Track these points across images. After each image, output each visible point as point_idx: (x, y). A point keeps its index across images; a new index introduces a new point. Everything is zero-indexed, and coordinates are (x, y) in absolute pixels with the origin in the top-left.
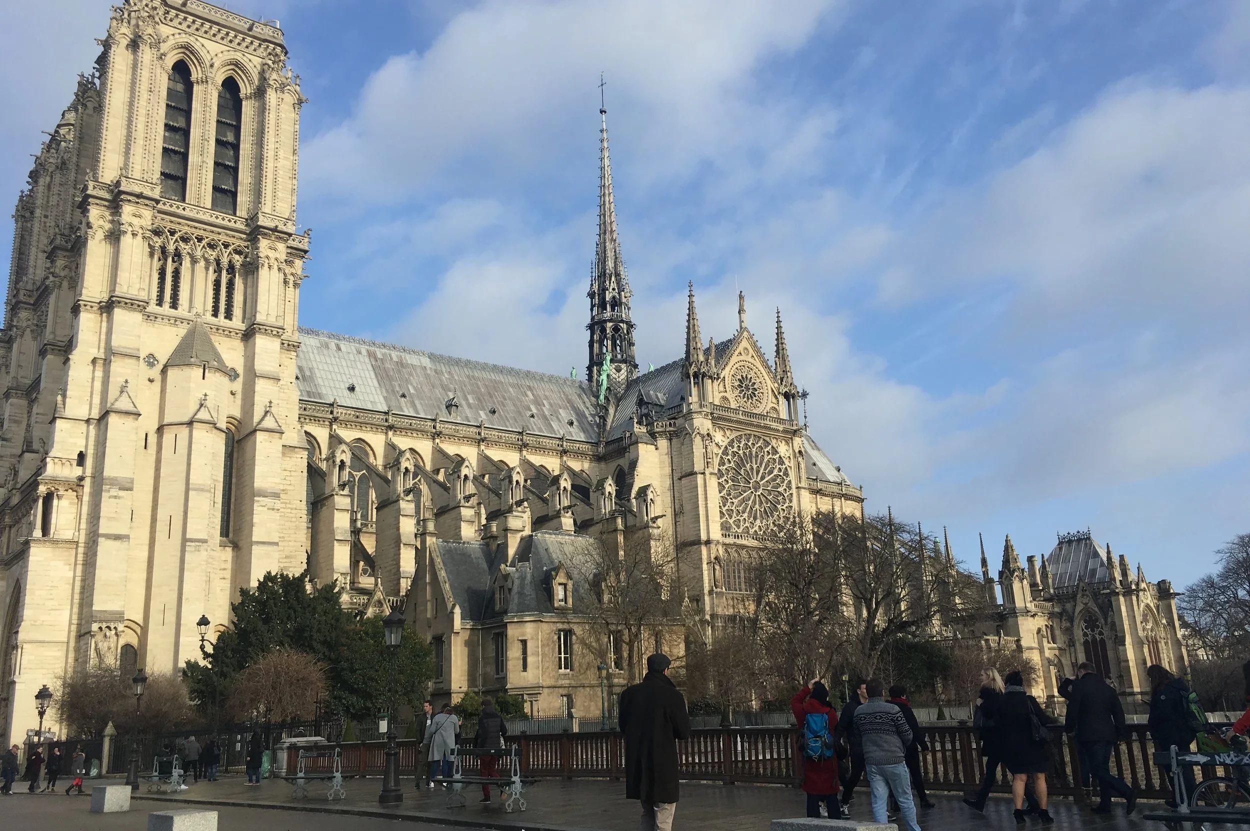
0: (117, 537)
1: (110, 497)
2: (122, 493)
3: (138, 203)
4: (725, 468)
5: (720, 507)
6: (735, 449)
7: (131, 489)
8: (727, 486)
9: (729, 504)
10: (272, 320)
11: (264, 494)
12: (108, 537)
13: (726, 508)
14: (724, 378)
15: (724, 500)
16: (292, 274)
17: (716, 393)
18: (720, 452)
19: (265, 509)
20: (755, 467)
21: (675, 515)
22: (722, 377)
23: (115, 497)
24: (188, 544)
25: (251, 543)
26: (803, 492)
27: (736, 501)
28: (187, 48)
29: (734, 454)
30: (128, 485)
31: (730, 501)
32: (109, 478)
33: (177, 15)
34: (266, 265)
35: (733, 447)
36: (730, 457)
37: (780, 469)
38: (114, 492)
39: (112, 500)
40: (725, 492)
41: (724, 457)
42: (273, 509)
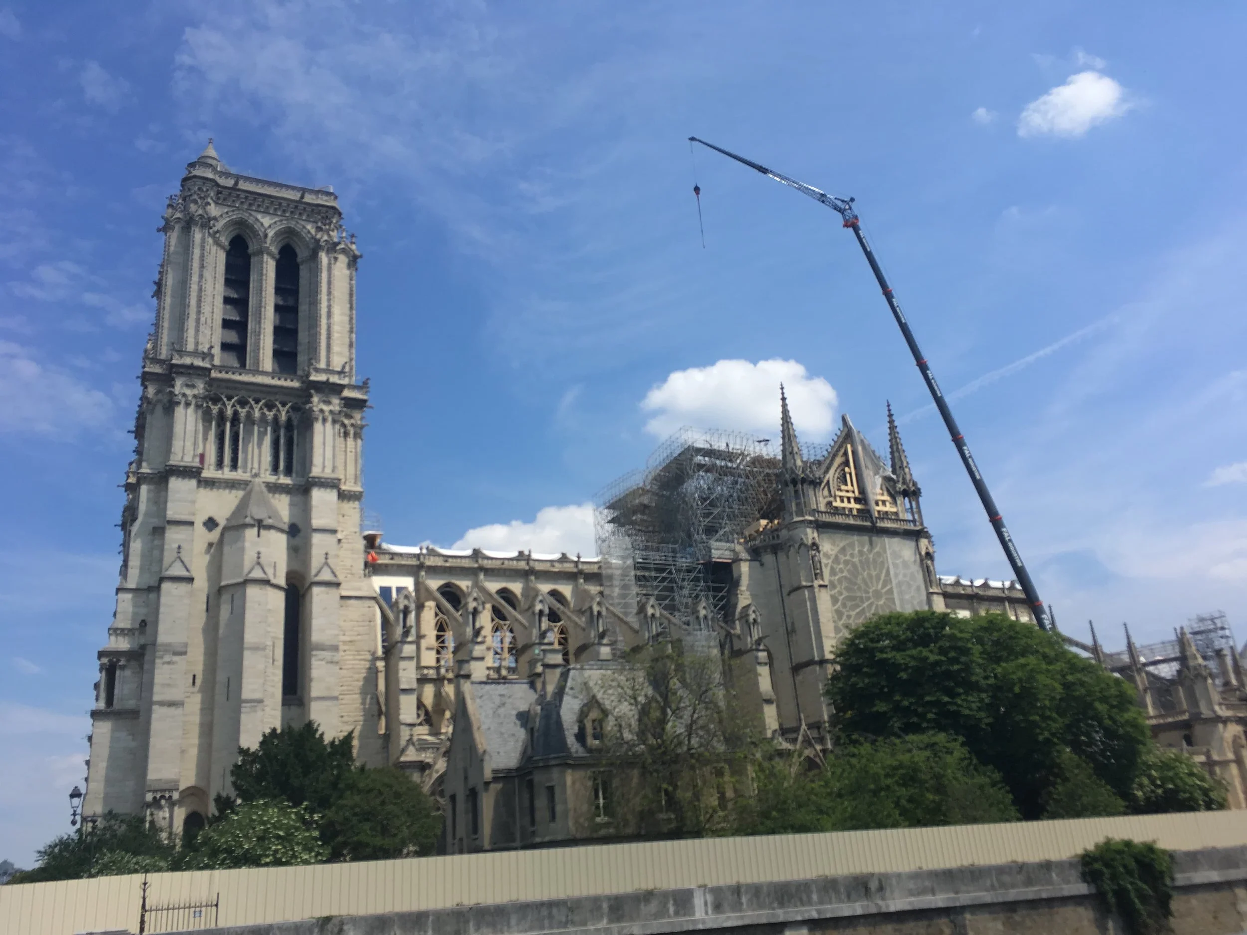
0: (171, 704)
1: (164, 663)
2: (176, 658)
3: (189, 374)
4: (837, 578)
5: (834, 622)
6: (848, 557)
7: (184, 653)
8: (841, 598)
9: (845, 618)
10: (328, 473)
11: (322, 648)
12: (162, 704)
13: (842, 622)
14: (828, 482)
15: (839, 614)
16: (352, 425)
17: (821, 499)
18: (830, 561)
19: (323, 663)
20: (874, 574)
21: (788, 634)
22: (825, 481)
23: (169, 663)
24: (244, 705)
25: (311, 699)
26: (935, 598)
27: (853, 613)
28: (241, 224)
29: (847, 562)
30: (183, 650)
31: (846, 614)
32: (162, 645)
33: (230, 194)
34: (320, 418)
35: (845, 555)
36: (842, 566)
37: (905, 576)
38: (167, 658)
39: (166, 666)
40: (840, 604)
41: (835, 566)
42: (332, 662)
